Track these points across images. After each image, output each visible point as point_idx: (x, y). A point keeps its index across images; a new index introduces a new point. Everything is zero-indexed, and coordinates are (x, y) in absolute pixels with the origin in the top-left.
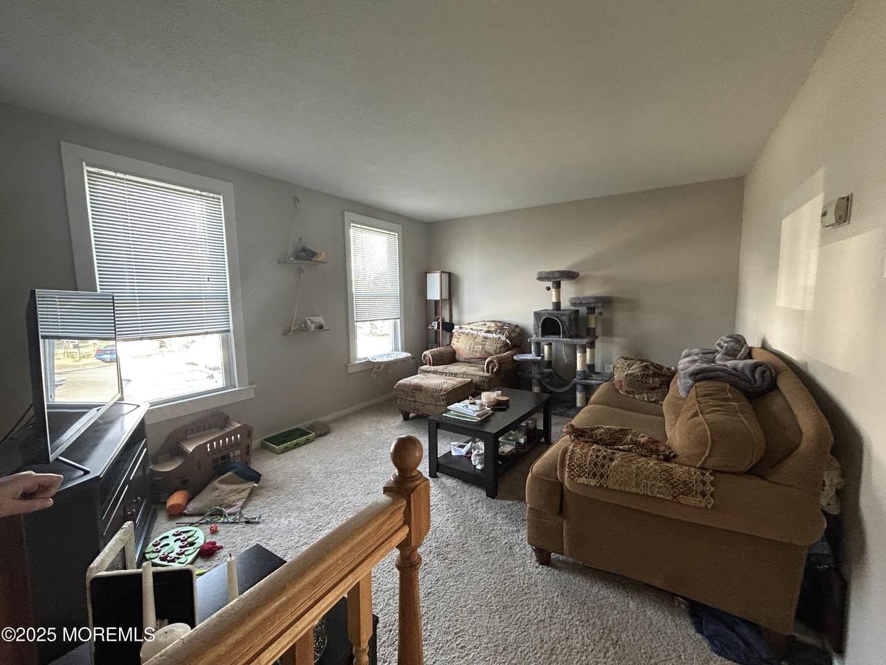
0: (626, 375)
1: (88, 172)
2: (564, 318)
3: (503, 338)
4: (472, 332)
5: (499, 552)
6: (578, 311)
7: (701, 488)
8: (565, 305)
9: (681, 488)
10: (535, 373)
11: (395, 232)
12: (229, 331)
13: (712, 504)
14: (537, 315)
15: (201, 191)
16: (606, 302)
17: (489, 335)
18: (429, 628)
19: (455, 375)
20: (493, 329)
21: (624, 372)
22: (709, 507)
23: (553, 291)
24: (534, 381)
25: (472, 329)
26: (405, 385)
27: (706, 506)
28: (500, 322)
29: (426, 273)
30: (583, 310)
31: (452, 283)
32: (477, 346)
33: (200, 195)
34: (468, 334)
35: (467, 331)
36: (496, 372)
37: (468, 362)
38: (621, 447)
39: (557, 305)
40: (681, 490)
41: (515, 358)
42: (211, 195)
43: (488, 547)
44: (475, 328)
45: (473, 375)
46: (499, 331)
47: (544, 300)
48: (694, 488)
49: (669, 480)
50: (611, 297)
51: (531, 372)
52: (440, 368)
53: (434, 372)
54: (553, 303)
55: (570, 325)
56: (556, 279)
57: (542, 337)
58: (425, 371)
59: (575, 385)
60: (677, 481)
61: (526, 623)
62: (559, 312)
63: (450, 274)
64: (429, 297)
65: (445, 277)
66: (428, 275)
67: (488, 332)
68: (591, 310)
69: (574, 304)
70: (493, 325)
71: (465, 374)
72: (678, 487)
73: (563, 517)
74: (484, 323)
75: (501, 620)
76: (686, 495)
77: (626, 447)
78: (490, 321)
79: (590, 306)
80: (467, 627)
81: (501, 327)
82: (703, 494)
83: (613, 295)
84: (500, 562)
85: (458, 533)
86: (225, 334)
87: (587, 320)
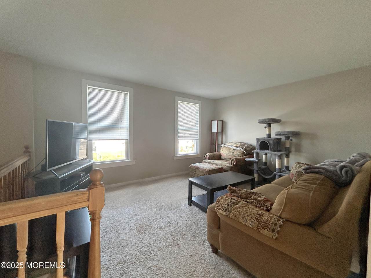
0: (297, 171)
1: (88, 87)
2: (271, 142)
3: (242, 150)
4: (229, 146)
5: (198, 241)
6: (281, 139)
7: (273, 227)
8: (273, 136)
9: (263, 225)
10: (255, 167)
11: (197, 104)
12: (128, 139)
13: (276, 237)
14: (258, 140)
15: (122, 91)
16: (296, 134)
17: (236, 148)
18: (150, 262)
19: (217, 165)
20: (238, 146)
21: (296, 170)
22: (274, 238)
23: (267, 129)
24: (255, 171)
25: (229, 145)
26: (193, 166)
27: (273, 237)
28: (243, 143)
29: (212, 121)
30: (283, 138)
31: (223, 125)
32: (230, 153)
33: (121, 93)
34: (227, 147)
35: (227, 146)
36: (235, 165)
37: (226, 160)
38: (248, 200)
39: (269, 135)
40: (262, 226)
41: (246, 159)
42: (125, 93)
43: (195, 238)
44: (230, 145)
45: (224, 165)
46: (241, 147)
47: (262, 133)
48: (269, 226)
49: (258, 220)
50: (299, 132)
51: (254, 167)
52: (211, 161)
53: (208, 163)
54: (267, 134)
55: (274, 145)
56: (269, 123)
57: (260, 150)
58: (205, 162)
59: (275, 175)
60: (262, 221)
61: (190, 275)
62: (270, 139)
63: (222, 121)
64: (213, 131)
65: (220, 122)
66: (213, 121)
67: (236, 147)
68: (288, 138)
69: (277, 135)
70: (239, 144)
71: (220, 164)
72: (261, 224)
73: (220, 231)
74: (236, 143)
75: (180, 269)
76: (264, 229)
77: (250, 201)
78: (238, 142)
79: (286, 136)
80: (164, 267)
81: (242, 145)
82: (273, 231)
83: (300, 131)
84: (196, 246)
85: (185, 229)
86: (127, 140)
87: (284, 144)
